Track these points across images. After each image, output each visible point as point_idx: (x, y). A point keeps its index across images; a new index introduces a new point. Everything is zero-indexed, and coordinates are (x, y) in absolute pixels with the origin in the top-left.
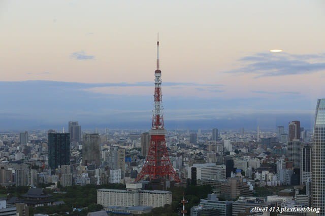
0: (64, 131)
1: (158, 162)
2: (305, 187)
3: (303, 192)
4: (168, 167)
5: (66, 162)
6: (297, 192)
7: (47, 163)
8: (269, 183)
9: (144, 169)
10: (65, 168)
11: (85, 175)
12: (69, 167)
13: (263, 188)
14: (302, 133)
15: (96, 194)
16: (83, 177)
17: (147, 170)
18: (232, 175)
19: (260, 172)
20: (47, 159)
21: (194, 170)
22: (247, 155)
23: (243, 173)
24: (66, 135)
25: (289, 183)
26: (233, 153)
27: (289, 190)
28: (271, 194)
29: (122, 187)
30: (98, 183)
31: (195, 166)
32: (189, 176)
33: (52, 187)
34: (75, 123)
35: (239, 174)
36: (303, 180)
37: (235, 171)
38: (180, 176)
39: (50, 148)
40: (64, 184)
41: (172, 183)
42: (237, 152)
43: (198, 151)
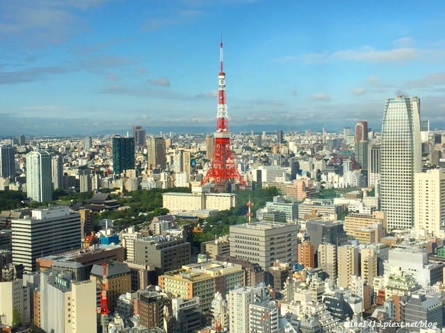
0: (127, 136)
1: (223, 166)
2: (373, 189)
3: (371, 194)
4: (233, 171)
5: (131, 167)
6: (365, 194)
7: (111, 169)
8: (335, 186)
9: (209, 173)
10: (131, 173)
11: (150, 179)
12: (134, 172)
13: (329, 190)
14: (370, 134)
15: (161, 198)
16: (149, 182)
17: (212, 173)
18: (298, 177)
19: (326, 174)
20: (112, 164)
21: (259, 173)
22: (312, 156)
23: (308, 175)
24: (131, 140)
25: (356, 184)
26: (298, 155)
28: (339, 196)
29: (187, 190)
30: (164, 187)
31: (260, 168)
32: (255, 179)
33: (117, 192)
34: (138, 128)
35: (305, 176)
36: (370, 182)
37: (300, 172)
38: (245, 179)
39: (114, 153)
40: (129, 189)
41: (238, 186)
42: (302, 154)
43: (263, 153)
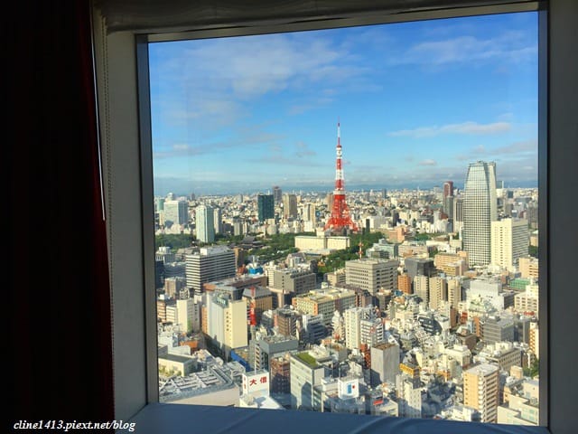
0: (269, 194)
1: (340, 216)
2: (458, 234)
3: (456, 237)
4: (348, 219)
5: (272, 217)
6: (451, 238)
7: (257, 218)
8: (428, 231)
9: (329, 221)
10: (271, 221)
11: (286, 226)
12: (273, 220)
13: (422, 234)
14: (455, 191)
15: (293, 240)
16: (284, 229)
17: (332, 221)
18: (398, 224)
19: (420, 222)
20: (257, 214)
21: (368, 221)
22: (409, 208)
23: (406, 223)
24: (271, 197)
25: (444, 230)
26: (398, 208)
27: (445, 236)
28: (430, 239)
29: (313, 234)
30: (296, 232)
31: (369, 217)
32: (365, 226)
33: (261, 235)
34: (277, 188)
35: (403, 224)
36: (456, 228)
37: (400, 221)
38: (357, 226)
39: (259, 207)
40: (270, 233)
41: (351, 231)
42: (401, 207)
43: (371, 206)
